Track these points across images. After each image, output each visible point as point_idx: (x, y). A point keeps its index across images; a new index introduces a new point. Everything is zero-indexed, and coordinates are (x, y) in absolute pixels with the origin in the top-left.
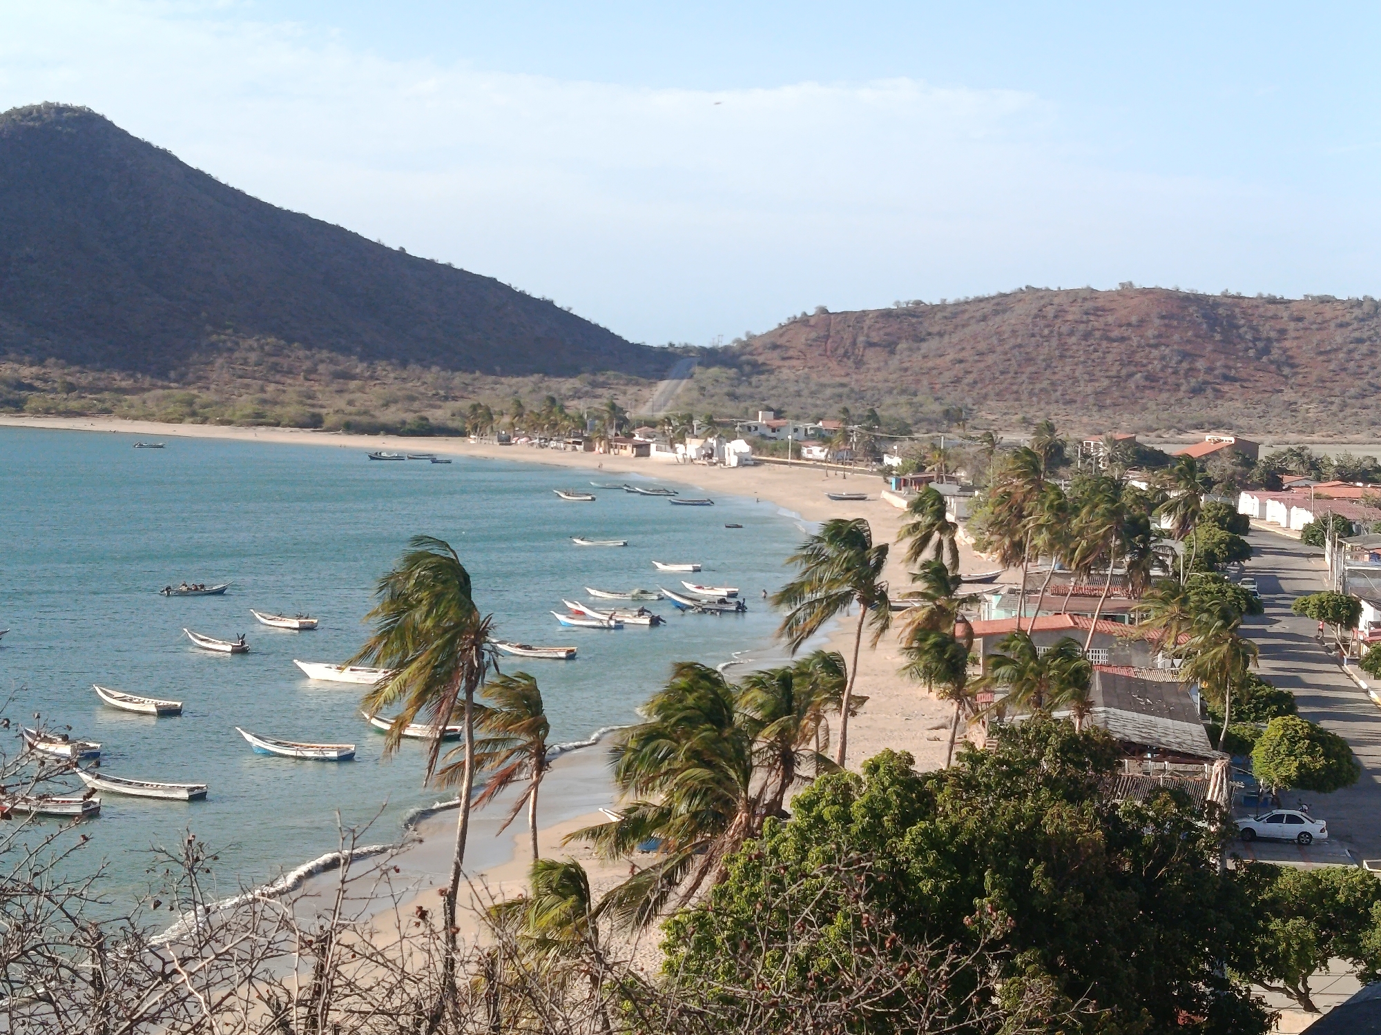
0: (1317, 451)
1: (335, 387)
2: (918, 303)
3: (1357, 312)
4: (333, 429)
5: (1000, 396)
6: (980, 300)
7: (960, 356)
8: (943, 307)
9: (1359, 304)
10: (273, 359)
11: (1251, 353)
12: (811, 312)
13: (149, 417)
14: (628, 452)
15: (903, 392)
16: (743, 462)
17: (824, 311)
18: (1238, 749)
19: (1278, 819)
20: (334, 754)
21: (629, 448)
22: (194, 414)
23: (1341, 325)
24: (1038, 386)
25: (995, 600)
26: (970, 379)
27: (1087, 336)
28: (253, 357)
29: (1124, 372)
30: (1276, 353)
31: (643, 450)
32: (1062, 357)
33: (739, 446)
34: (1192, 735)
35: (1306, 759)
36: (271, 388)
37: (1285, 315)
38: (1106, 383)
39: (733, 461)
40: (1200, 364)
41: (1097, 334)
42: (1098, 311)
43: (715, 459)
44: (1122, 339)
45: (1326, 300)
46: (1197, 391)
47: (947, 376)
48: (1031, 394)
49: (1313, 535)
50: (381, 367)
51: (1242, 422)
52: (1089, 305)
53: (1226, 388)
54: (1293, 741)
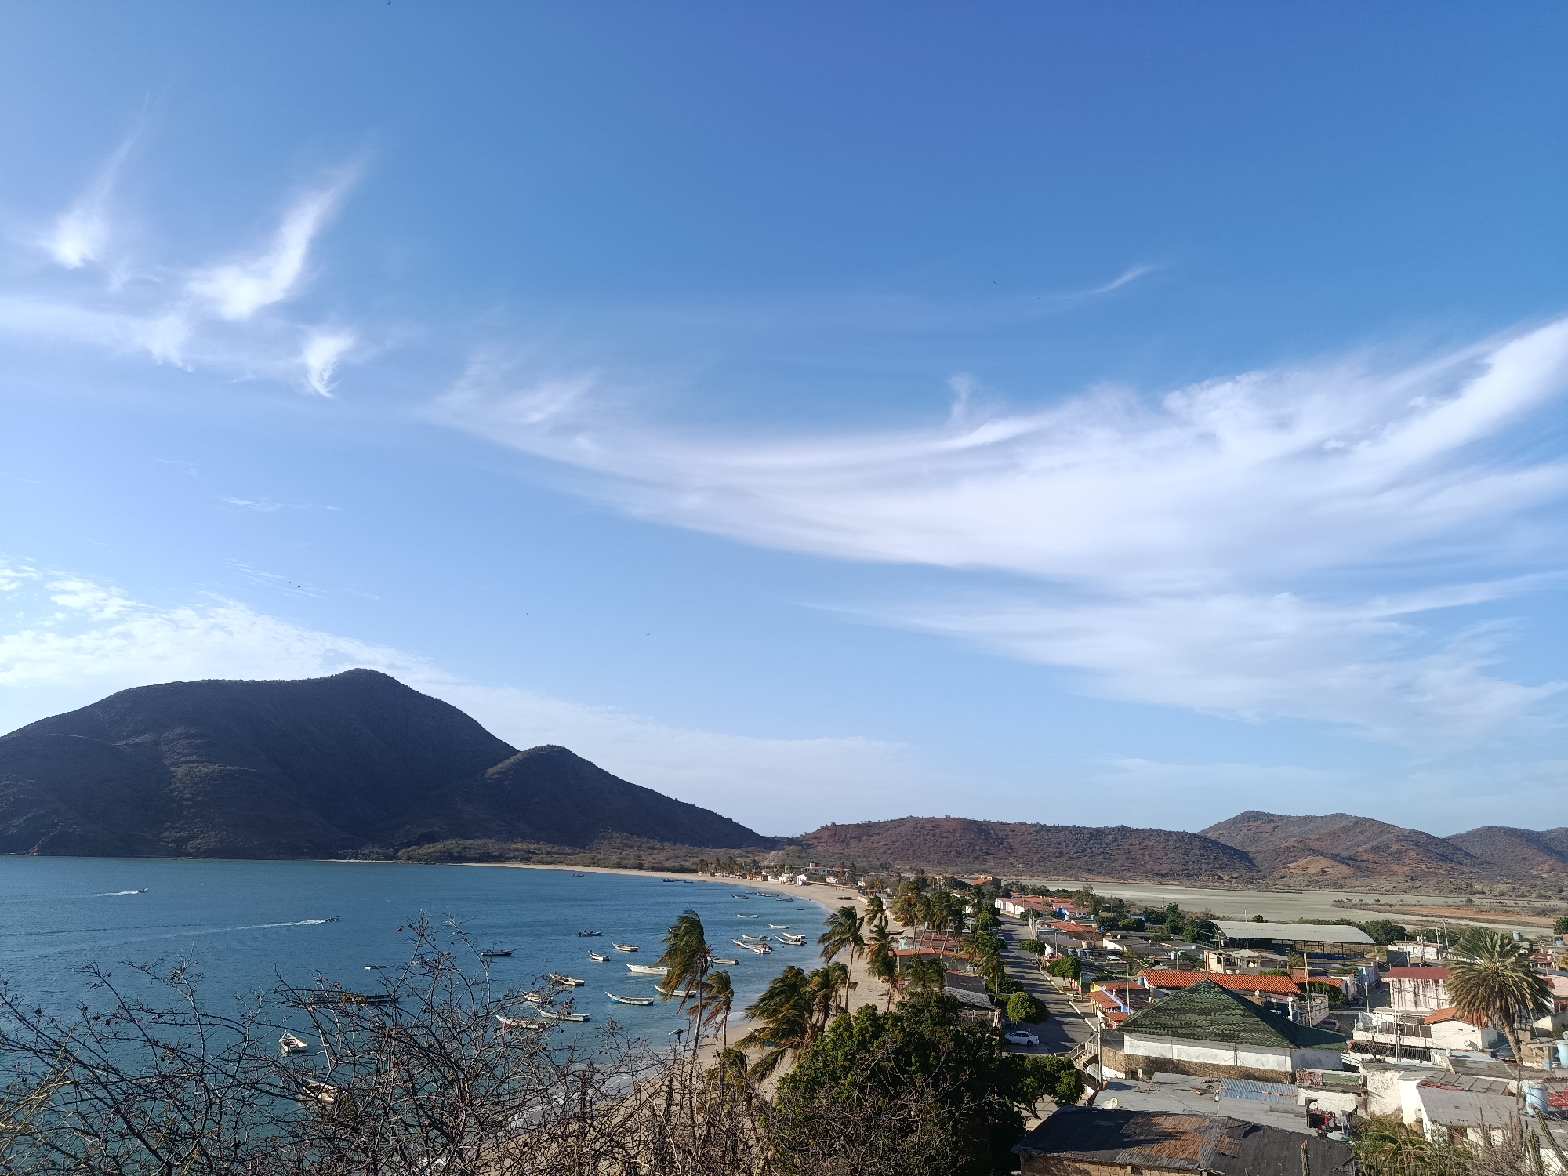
0: (1023, 883)
1: (648, 853)
2: (870, 822)
3: (1034, 829)
4: (647, 869)
5: (901, 859)
6: (892, 821)
7: (886, 843)
8: (879, 823)
9: (1035, 825)
10: (626, 842)
11: (996, 843)
12: (829, 825)
13: (577, 865)
14: (760, 879)
15: (865, 856)
16: (804, 884)
17: (834, 824)
18: (1002, 1005)
19: (1019, 1035)
20: (646, 1002)
21: (760, 877)
22: (594, 863)
23: (1029, 834)
24: (916, 855)
25: (903, 941)
26: (890, 851)
27: (934, 836)
28: (618, 840)
29: (948, 850)
30: (1005, 844)
31: (765, 878)
32: (925, 844)
33: (803, 877)
34: (982, 998)
35: (1028, 1010)
36: (624, 853)
37: (1008, 829)
38: (942, 854)
39: (800, 883)
40: (977, 848)
41: (938, 835)
42: (937, 826)
43: (793, 882)
44: (947, 837)
45: (1022, 824)
46: (976, 858)
47: (881, 850)
48: (914, 858)
49: (1024, 917)
50: (667, 845)
51: (994, 871)
52: (933, 824)
53: (987, 857)
54: (1023, 1003)
